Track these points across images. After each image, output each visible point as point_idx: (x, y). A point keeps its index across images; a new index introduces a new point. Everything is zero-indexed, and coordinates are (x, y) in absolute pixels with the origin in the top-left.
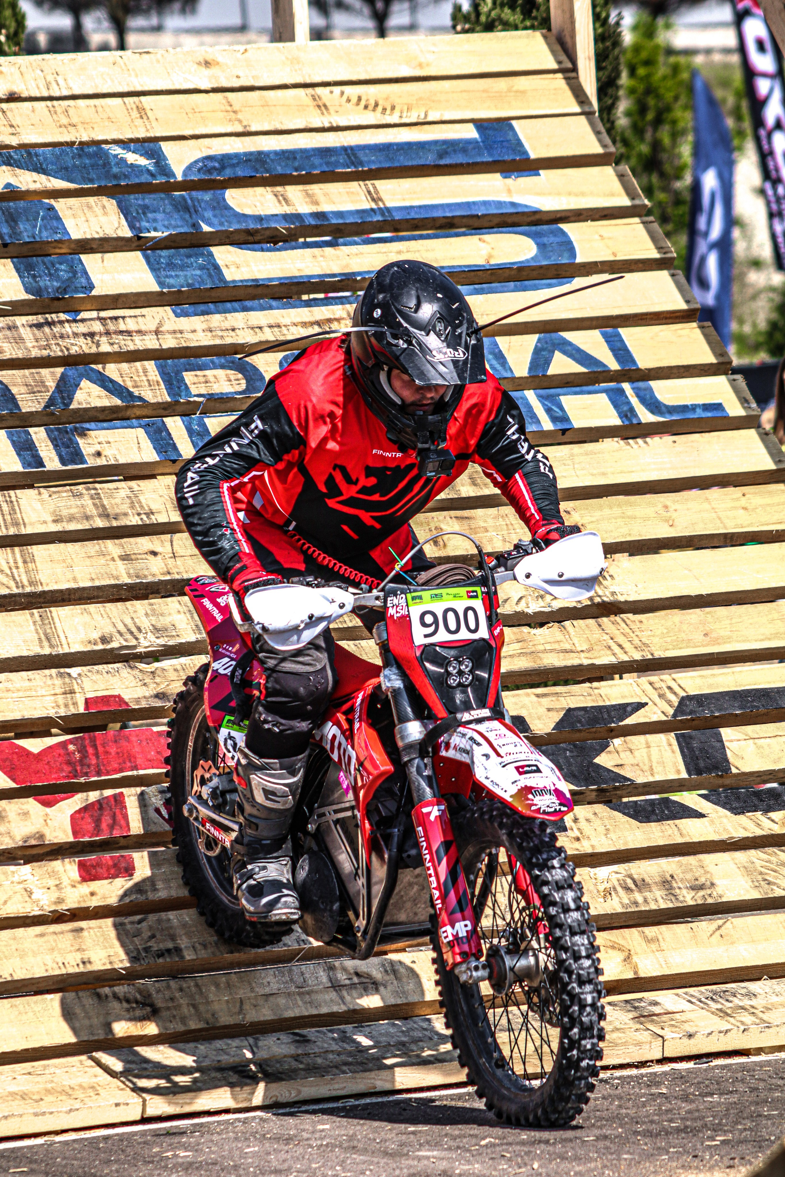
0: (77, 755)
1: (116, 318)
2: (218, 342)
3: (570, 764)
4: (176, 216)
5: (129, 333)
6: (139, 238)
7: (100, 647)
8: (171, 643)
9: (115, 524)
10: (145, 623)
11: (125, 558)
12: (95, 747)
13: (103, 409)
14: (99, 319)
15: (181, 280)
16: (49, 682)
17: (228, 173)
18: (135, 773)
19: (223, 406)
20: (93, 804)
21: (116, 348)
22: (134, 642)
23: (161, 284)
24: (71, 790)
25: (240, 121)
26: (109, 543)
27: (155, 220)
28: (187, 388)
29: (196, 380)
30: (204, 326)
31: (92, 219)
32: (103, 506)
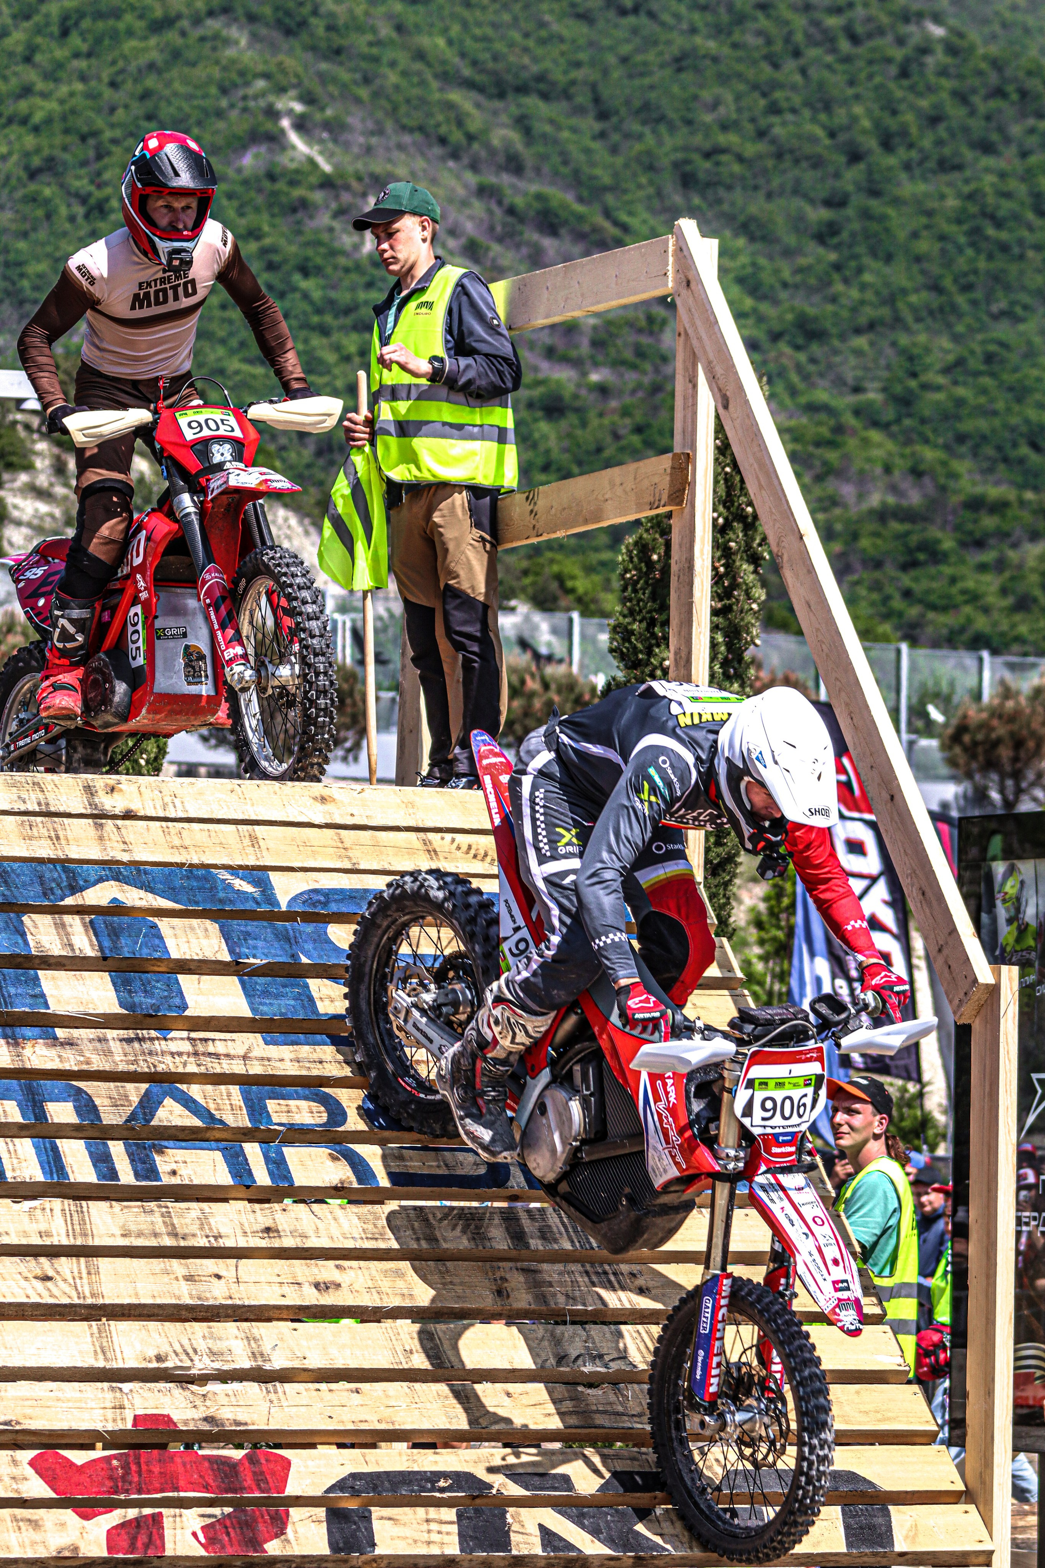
0: (120, 1471)
1: (206, 1040)
2: (304, 1073)
3: (610, 1528)
4: (276, 945)
5: (217, 1056)
6: (238, 963)
7: (154, 1365)
8: (225, 1368)
9: (182, 1243)
10: (202, 1346)
11: (189, 1278)
12: (139, 1464)
13: (183, 1129)
14: (189, 1039)
15: (275, 1009)
16: (100, 1395)
17: (334, 907)
18: (175, 1494)
19: (302, 1137)
20: (130, 1521)
21: (203, 1070)
22: (188, 1363)
23: (253, 1010)
24: (111, 1505)
25: (349, 858)
26: (175, 1262)
27: (255, 947)
28: (269, 1116)
29: (278, 1108)
30: (292, 1056)
31: (193, 940)
32: (173, 1225)
